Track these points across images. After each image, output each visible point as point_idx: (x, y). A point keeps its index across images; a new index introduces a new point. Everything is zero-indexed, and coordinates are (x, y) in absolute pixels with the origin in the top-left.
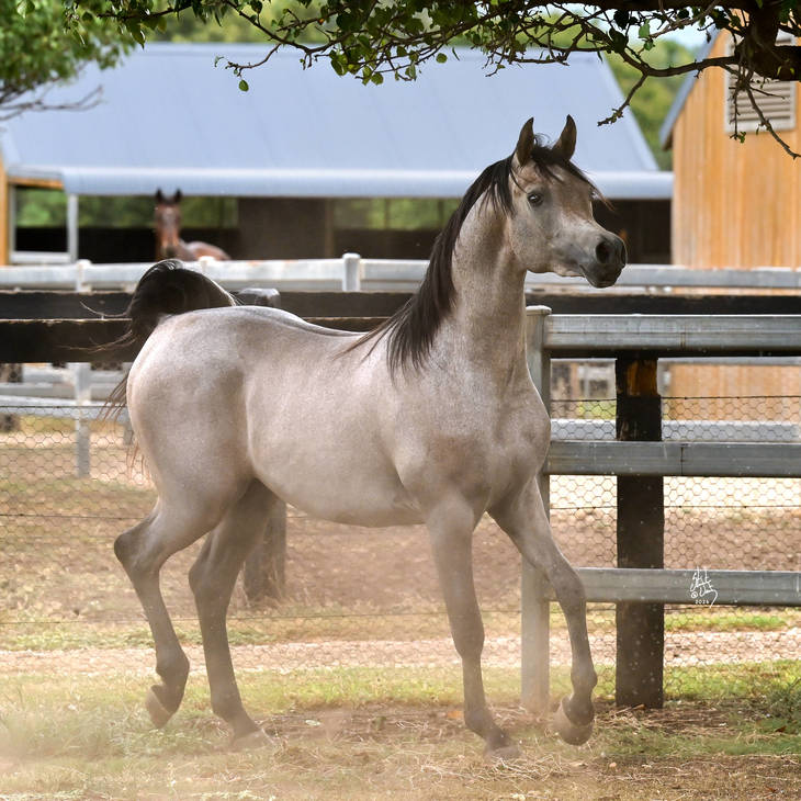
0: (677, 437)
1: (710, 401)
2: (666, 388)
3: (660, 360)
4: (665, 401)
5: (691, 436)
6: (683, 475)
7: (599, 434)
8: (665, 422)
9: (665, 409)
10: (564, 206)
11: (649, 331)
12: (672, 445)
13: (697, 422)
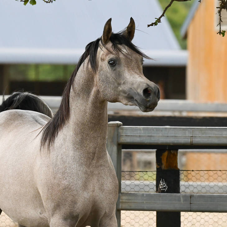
0: (188, 191)
1: (206, 172)
2: (183, 165)
3: (180, 150)
4: (182, 172)
5: (195, 191)
6: (191, 211)
7: (147, 189)
8: (182, 183)
9: (182, 176)
10: (128, 67)
11: (174, 135)
12: (186, 195)
13: (199, 183)
